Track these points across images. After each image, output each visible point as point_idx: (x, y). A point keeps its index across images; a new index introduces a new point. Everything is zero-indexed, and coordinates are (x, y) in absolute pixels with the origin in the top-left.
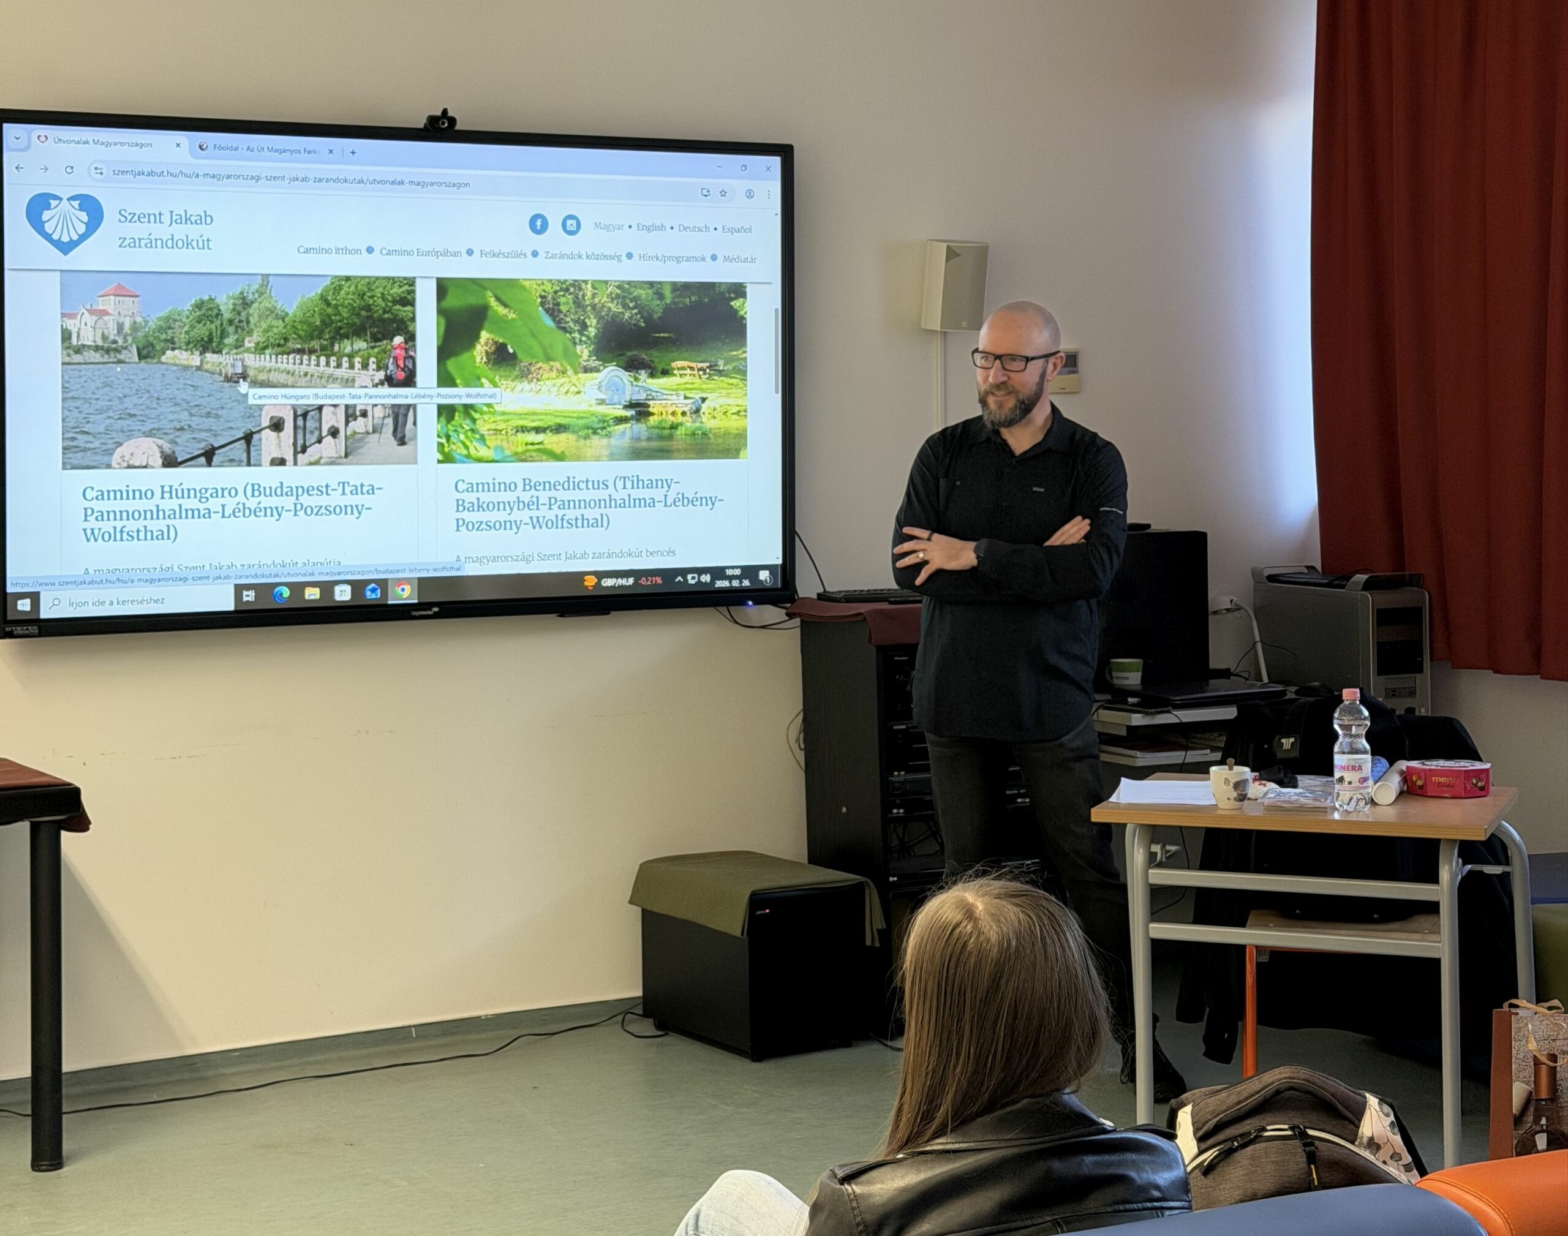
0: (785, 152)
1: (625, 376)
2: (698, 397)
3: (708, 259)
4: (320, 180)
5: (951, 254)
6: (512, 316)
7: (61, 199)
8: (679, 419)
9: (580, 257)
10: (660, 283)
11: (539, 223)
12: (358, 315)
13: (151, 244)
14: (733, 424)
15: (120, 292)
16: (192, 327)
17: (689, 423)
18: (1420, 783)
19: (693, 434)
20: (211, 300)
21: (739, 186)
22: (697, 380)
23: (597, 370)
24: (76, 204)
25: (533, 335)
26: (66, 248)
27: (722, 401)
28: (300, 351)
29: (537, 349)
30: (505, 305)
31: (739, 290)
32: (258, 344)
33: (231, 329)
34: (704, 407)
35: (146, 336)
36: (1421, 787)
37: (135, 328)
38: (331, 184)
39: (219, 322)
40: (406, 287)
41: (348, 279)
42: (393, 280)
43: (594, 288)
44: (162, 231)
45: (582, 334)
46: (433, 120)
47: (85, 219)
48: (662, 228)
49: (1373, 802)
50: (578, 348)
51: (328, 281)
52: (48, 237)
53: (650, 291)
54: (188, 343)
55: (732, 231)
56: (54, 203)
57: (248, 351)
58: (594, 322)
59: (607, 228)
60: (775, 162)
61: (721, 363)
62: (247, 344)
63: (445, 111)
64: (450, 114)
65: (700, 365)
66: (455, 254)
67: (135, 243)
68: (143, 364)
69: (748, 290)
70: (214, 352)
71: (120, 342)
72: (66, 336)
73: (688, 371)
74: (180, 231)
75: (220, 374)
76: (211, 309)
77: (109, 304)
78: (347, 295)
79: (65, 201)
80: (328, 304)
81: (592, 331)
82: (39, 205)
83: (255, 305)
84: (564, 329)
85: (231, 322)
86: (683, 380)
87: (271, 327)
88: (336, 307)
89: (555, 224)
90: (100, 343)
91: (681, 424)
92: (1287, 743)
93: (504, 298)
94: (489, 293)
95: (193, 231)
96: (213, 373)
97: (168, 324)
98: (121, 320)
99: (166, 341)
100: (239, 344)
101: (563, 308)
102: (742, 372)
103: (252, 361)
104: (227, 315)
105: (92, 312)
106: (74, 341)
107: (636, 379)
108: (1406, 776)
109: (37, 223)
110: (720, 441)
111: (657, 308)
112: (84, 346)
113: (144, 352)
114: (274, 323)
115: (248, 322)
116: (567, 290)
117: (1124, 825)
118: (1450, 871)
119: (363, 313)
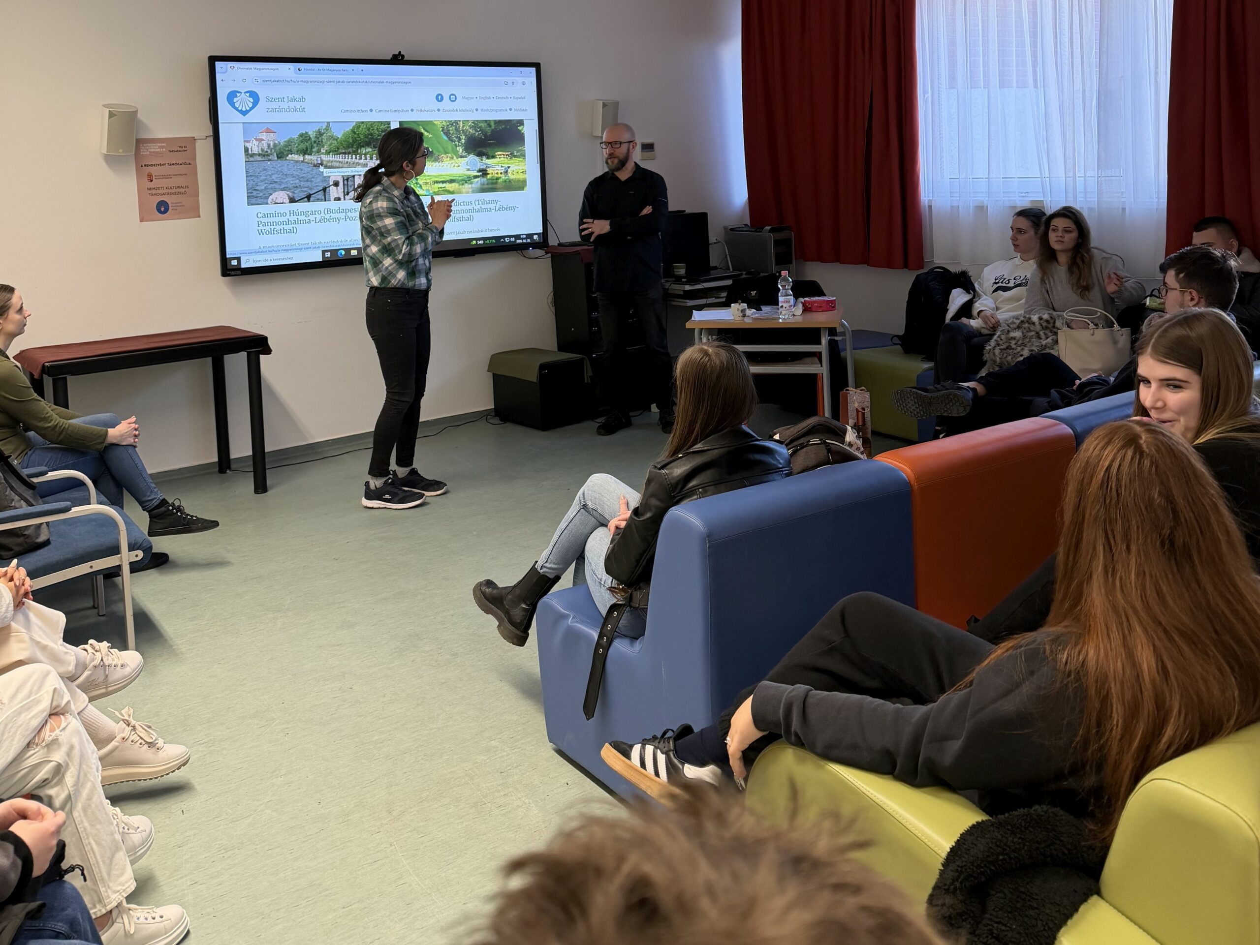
0: (537, 66)
1: (477, 159)
2: (506, 166)
3: (508, 110)
4: (349, 82)
5: (604, 105)
6: (430, 136)
7: (241, 93)
8: (500, 175)
9: (457, 111)
10: (489, 120)
11: (440, 97)
12: (367, 137)
13: (280, 110)
14: (521, 177)
15: (268, 131)
16: (299, 145)
17: (503, 177)
18: (809, 306)
19: (505, 181)
20: (306, 133)
21: (519, 80)
22: (506, 160)
23: (465, 157)
24: (248, 94)
25: (439, 143)
26: (244, 113)
27: (516, 168)
28: (345, 153)
29: (441, 149)
30: (428, 132)
31: (521, 123)
32: (326, 151)
33: (315, 145)
34: (509, 170)
35: (280, 149)
36: (810, 308)
37: (275, 145)
38: (354, 84)
39: (310, 142)
40: (387, 125)
41: (363, 123)
42: (381, 123)
43: (463, 123)
44: (284, 105)
45: (459, 142)
46: (395, 56)
47: (252, 101)
48: (490, 98)
49: (794, 315)
50: (458, 148)
51: (354, 124)
52: (237, 109)
53: (486, 124)
54: (298, 151)
55: (517, 98)
56: (238, 95)
57: (323, 153)
58: (464, 137)
59: (467, 98)
60: (533, 70)
61: (515, 152)
62: (322, 151)
63: (400, 52)
64: (402, 53)
65: (507, 153)
66: (407, 111)
67: (273, 110)
68: (279, 161)
69: (525, 122)
70: (308, 155)
71: (269, 151)
72: (246, 150)
73: (502, 156)
74: (292, 105)
75: (312, 164)
76: (306, 137)
77: (264, 136)
78: (363, 129)
79: (243, 94)
80: (355, 133)
81: (463, 141)
82: (232, 96)
83: (325, 135)
84: (452, 141)
85: (315, 142)
86: (500, 160)
87: (331, 144)
88: (358, 134)
89: (446, 98)
90: (260, 152)
91: (500, 177)
92: (753, 293)
93: (427, 128)
94: (421, 127)
95: (298, 105)
96: (309, 163)
97: (289, 143)
98: (269, 142)
99: (288, 150)
100: (319, 151)
101: (451, 132)
102: (523, 156)
103: (325, 158)
104: (313, 139)
105: (256, 140)
106: (250, 152)
107: (482, 160)
108: (804, 304)
109: (232, 104)
110: (516, 184)
111: (489, 130)
112: (254, 154)
113: (279, 156)
114: (333, 142)
115: (322, 142)
116: (452, 124)
117: (694, 329)
118: (824, 340)
119: (370, 136)
